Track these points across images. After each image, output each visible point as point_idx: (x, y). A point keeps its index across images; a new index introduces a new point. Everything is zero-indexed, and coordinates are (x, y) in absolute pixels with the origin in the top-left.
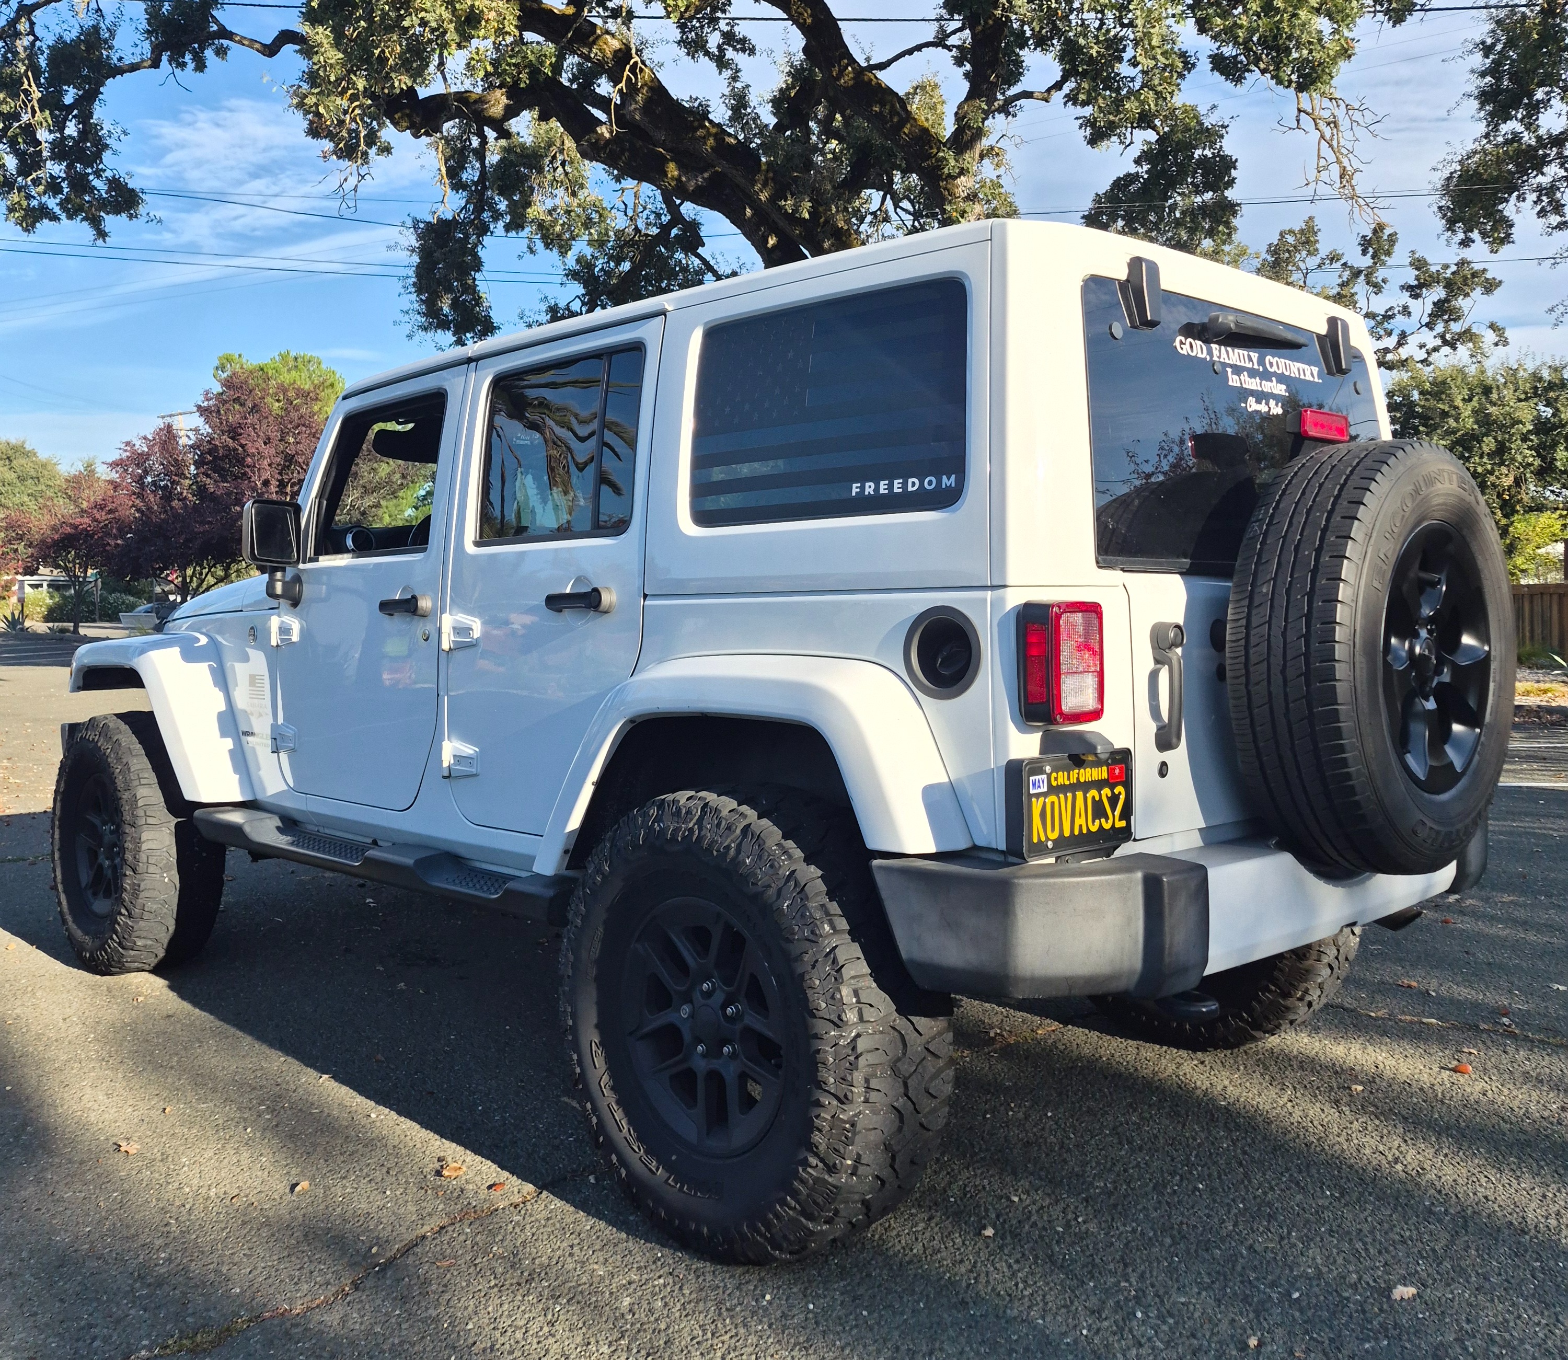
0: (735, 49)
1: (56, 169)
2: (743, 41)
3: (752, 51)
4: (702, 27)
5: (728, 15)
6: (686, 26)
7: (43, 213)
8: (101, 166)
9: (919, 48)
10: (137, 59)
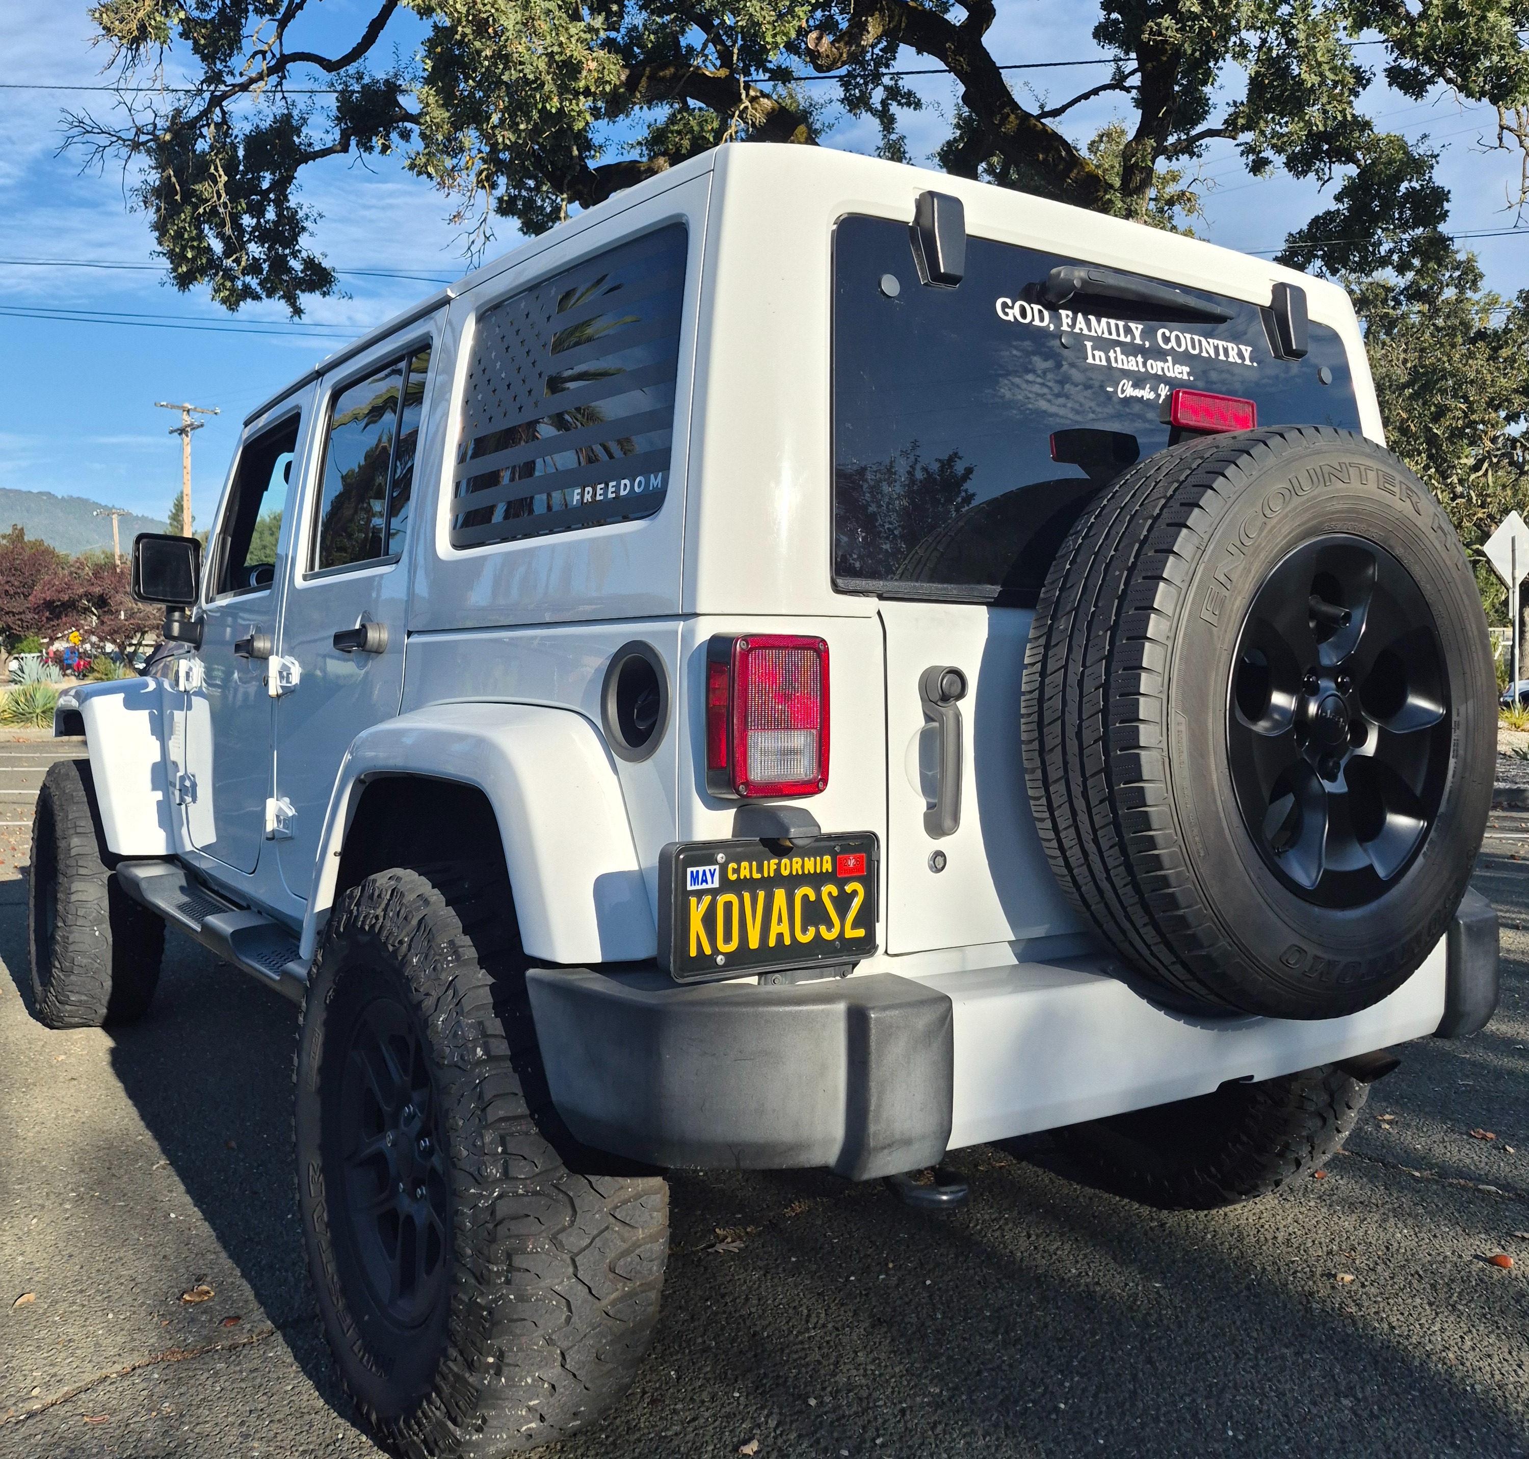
0: (900, 104)
1: (255, 250)
2: (910, 94)
3: (918, 105)
4: (866, 84)
5: (892, 70)
6: (850, 84)
7: (248, 293)
8: (297, 247)
9: (1095, 92)
10: (329, 144)
